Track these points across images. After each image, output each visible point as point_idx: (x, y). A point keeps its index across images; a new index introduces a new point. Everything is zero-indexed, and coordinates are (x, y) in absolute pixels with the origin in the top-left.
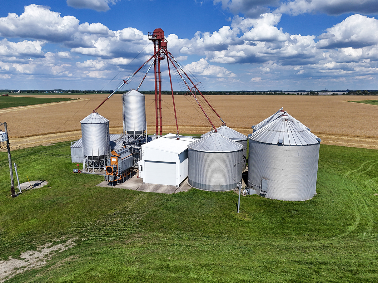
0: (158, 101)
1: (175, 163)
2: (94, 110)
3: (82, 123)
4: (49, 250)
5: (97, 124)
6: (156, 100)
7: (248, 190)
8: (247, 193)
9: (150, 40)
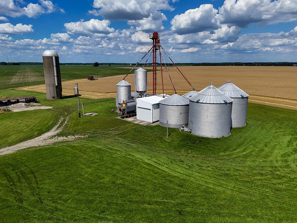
0: (154, 74)
1: (150, 110)
2: (123, 78)
3: (117, 86)
4: (78, 137)
5: (123, 86)
6: (154, 73)
7: (184, 128)
8: (183, 130)
9: (151, 39)
